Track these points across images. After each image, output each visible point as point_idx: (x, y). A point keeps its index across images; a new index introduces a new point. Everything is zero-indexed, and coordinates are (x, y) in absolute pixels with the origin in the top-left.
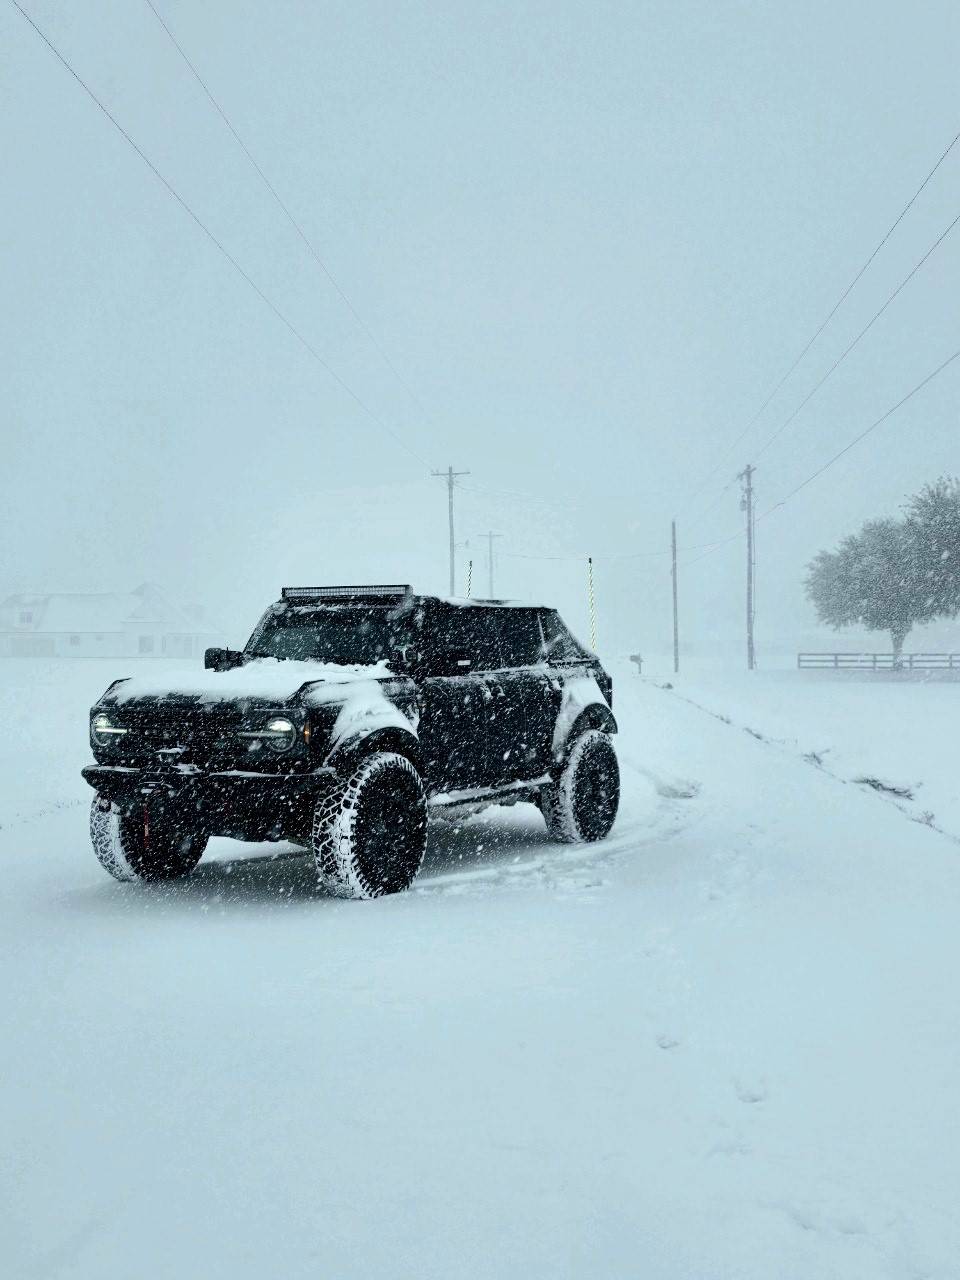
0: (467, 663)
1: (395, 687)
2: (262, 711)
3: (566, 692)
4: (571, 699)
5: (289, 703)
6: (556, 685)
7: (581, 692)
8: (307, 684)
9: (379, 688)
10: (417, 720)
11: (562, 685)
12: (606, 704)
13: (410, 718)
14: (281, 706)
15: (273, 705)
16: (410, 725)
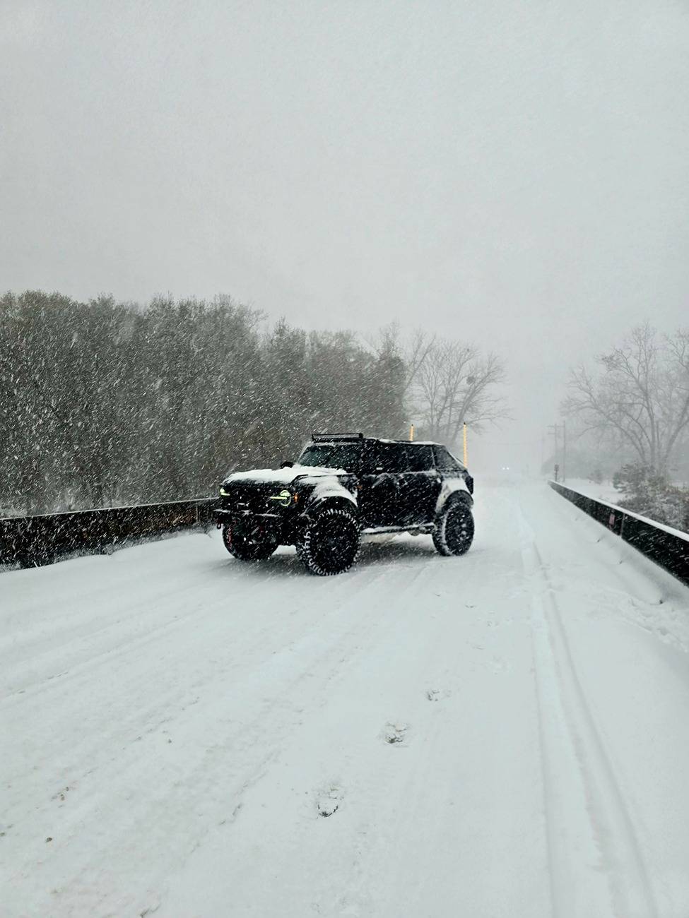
0: (381, 469)
1: (346, 479)
2: (276, 487)
3: (444, 484)
4: (447, 487)
5: (289, 484)
6: (439, 481)
7: (454, 484)
8: (299, 476)
9: (337, 479)
10: (356, 494)
11: (442, 480)
12: (469, 492)
13: (352, 493)
14: (284, 486)
15: (283, 485)
16: (352, 498)
